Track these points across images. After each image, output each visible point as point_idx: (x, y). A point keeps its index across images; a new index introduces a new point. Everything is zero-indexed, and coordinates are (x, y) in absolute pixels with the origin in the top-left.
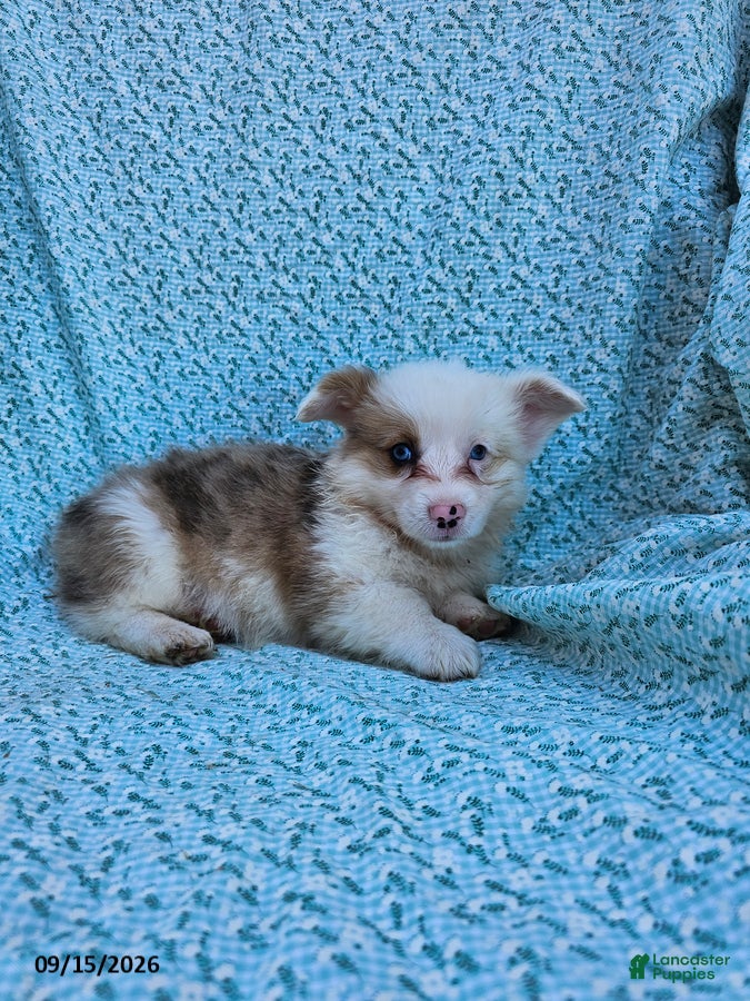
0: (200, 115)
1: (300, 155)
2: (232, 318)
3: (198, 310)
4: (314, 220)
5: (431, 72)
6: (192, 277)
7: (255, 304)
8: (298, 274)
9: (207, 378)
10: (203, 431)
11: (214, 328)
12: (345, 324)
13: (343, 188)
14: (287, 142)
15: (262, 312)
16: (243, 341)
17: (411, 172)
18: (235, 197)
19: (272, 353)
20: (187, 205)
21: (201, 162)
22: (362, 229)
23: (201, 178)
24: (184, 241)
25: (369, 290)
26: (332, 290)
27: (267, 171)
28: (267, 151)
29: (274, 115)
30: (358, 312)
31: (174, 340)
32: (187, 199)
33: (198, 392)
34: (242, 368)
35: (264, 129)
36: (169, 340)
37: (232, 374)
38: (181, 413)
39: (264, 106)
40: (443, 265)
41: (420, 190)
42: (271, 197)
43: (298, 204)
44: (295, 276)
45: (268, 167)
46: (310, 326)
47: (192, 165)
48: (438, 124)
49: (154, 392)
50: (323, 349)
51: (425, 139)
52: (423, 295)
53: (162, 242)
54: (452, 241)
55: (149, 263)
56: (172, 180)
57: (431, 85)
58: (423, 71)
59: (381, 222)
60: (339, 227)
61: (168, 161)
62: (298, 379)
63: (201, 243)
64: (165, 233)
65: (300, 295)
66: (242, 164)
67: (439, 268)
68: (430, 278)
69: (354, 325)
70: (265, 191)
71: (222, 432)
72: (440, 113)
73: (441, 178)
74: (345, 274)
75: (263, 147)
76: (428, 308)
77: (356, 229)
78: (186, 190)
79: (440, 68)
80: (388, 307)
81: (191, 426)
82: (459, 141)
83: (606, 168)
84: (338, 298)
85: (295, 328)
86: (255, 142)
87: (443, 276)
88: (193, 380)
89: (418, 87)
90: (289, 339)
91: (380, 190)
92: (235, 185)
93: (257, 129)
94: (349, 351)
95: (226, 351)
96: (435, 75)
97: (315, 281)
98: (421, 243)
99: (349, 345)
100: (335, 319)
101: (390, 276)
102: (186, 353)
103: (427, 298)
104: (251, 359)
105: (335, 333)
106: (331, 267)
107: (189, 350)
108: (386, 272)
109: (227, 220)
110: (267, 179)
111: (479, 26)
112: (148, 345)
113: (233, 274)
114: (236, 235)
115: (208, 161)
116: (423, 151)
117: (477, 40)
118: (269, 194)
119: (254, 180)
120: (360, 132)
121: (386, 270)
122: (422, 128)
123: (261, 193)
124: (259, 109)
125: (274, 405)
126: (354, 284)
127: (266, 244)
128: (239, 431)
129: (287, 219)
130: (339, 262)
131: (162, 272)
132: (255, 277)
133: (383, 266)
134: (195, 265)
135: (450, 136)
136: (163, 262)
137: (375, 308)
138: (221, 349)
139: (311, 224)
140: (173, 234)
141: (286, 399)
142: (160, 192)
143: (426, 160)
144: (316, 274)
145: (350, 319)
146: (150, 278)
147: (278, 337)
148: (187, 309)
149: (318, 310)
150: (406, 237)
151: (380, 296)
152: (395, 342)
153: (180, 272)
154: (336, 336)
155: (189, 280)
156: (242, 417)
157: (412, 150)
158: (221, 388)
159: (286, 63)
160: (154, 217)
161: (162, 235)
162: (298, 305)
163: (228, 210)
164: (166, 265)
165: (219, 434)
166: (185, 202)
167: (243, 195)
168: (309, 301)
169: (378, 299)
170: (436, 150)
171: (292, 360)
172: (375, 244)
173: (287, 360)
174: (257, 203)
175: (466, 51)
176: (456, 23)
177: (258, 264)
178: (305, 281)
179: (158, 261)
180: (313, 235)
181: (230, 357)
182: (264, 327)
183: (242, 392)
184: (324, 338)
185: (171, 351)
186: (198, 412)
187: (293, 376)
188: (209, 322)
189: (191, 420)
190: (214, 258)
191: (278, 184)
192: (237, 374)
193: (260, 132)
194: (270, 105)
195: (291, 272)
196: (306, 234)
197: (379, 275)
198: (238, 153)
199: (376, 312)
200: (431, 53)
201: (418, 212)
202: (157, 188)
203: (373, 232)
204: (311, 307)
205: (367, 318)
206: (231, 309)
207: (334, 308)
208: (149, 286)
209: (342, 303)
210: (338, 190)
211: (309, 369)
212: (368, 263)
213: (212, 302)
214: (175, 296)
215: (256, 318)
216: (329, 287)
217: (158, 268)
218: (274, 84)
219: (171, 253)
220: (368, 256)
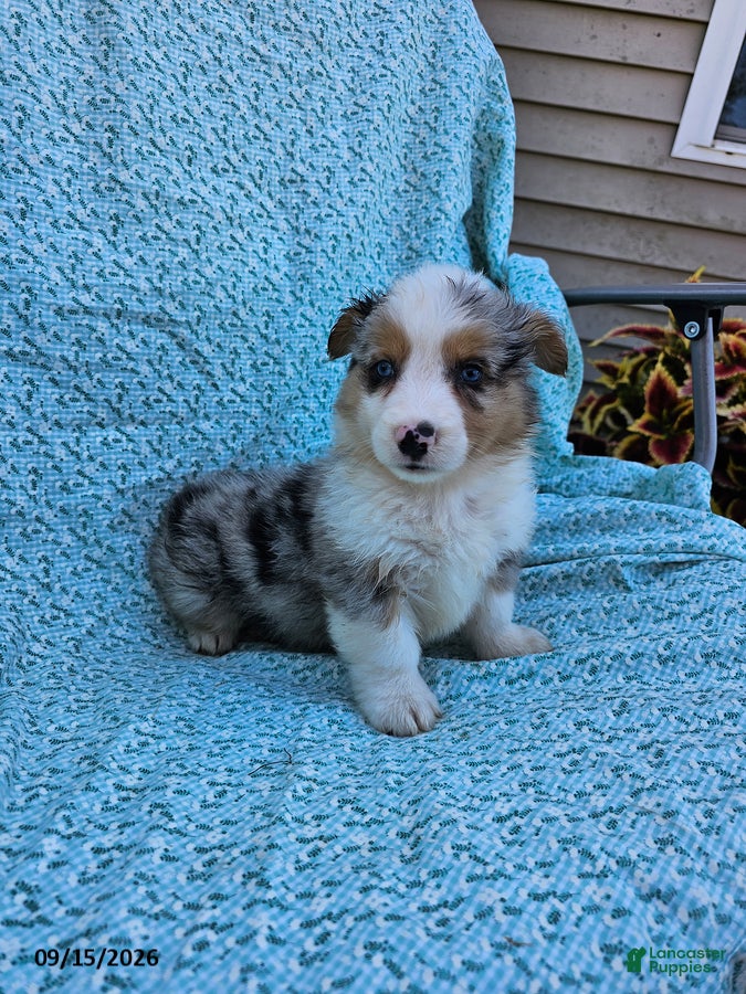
0: (53, 124)
1: (172, 184)
2: (116, 341)
3: (76, 332)
4: (196, 252)
5: (279, 141)
6: (65, 296)
7: (140, 327)
8: (185, 302)
9: (91, 404)
10: (91, 458)
11: (96, 352)
12: (227, 350)
13: (219, 226)
14: (158, 169)
15: (150, 337)
16: (131, 365)
17: (270, 223)
18: (107, 218)
19: (160, 376)
20: (50, 219)
21: (61, 175)
22: (237, 266)
23: (64, 193)
24: (51, 257)
25: (247, 321)
26: (216, 319)
27: (140, 195)
28: (138, 174)
29: (141, 138)
30: (238, 340)
31: (49, 365)
32: (50, 212)
33: (81, 419)
34: (131, 392)
35: (133, 151)
36: (43, 366)
37: (120, 398)
38: (64, 443)
39: (131, 128)
40: (312, 304)
41: (280, 239)
42: (147, 222)
43: (179, 234)
44: (181, 303)
45: (141, 191)
46: (197, 351)
47: (51, 177)
48: (288, 184)
49: (27, 424)
50: (208, 373)
51: (279, 196)
52: (298, 329)
53: (24, 256)
54: (319, 286)
55: (10, 279)
56: (28, 189)
57: (280, 151)
58: (273, 139)
59: (253, 262)
60: (219, 262)
61: (21, 167)
62: (185, 401)
63: (73, 261)
64: (28, 247)
65: (187, 322)
66: (113, 184)
67: (309, 307)
68: (302, 315)
69: (235, 351)
70: (140, 215)
71: (114, 457)
72: (289, 175)
73: (297, 230)
74: (227, 304)
75: (134, 169)
76: (303, 339)
77: (233, 265)
78: (47, 203)
79: (286, 138)
80: (265, 337)
81: (78, 456)
82: (309, 200)
83: (408, 244)
84: (221, 326)
85: (181, 353)
86: (124, 163)
87: (313, 314)
88: (74, 407)
89: (270, 151)
90: (176, 364)
91: (249, 234)
92: (107, 205)
93: (126, 150)
94: (231, 374)
95: (112, 375)
96: (282, 144)
97: (201, 310)
98: (288, 283)
99: (231, 370)
100: (219, 346)
101: (264, 309)
102: (65, 378)
103: (302, 332)
104: (140, 383)
105: (219, 358)
106: (213, 297)
107: (68, 376)
108: (261, 305)
109: (101, 242)
110: (141, 203)
111: (313, 110)
112: (16, 372)
113: (116, 296)
114: (113, 257)
115: (69, 175)
116: (278, 205)
117: (312, 120)
118: (144, 218)
119: (128, 203)
120: (226, 179)
121: (261, 304)
122: (275, 186)
123: (136, 217)
124: (126, 130)
125: (162, 428)
126: (235, 314)
127: (147, 269)
128: (131, 455)
129: (167, 247)
130: (220, 294)
131: (29, 290)
132: (139, 301)
133: (258, 300)
134: (69, 284)
135: (300, 195)
136: (30, 278)
137: (253, 338)
138: (107, 374)
139: (193, 256)
140: (38, 249)
141: (175, 420)
142: (14, 200)
143: (281, 214)
144: (201, 304)
145: (232, 346)
146: (13, 296)
147: (166, 362)
148: (63, 331)
149: (202, 337)
150: (275, 277)
151: (256, 326)
152: (277, 368)
153: (50, 290)
154: (220, 361)
155: (63, 299)
156: (131, 440)
157: (270, 205)
158: (108, 413)
159: (149, 89)
160: (10, 227)
161: (24, 249)
162: (185, 331)
163: (101, 231)
164: (34, 282)
165: (110, 459)
166: (47, 216)
167: (116, 218)
168: (195, 328)
169: (255, 329)
170: (289, 206)
171: (179, 384)
172: (251, 280)
173: (175, 383)
174: (133, 228)
175: (304, 129)
176: (295, 105)
177: (142, 288)
178: (191, 309)
179: (22, 276)
180: (196, 266)
181: (117, 381)
182: (153, 351)
183: (131, 416)
184: (210, 363)
185: (46, 377)
186: (84, 440)
187: (181, 399)
188: (91, 345)
189: (76, 449)
190: (91, 278)
191: (153, 210)
192: (125, 398)
193: (130, 153)
194: (137, 127)
195: (178, 299)
196: (189, 264)
197: (255, 308)
198: (107, 173)
199: (254, 341)
200: (277, 125)
201: (281, 256)
202: (9, 195)
203: (247, 269)
204: (196, 334)
205: (246, 345)
206: (114, 331)
207: (217, 335)
208: (11, 305)
209: (226, 331)
210: (215, 228)
211: (196, 392)
212: (247, 296)
213: (94, 324)
214: (48, 317)
215: (144, 341)
216: (213, 316)
217: (23, 285)
218: (140, 107)
219: (39, 269)
220: (246, 291)
